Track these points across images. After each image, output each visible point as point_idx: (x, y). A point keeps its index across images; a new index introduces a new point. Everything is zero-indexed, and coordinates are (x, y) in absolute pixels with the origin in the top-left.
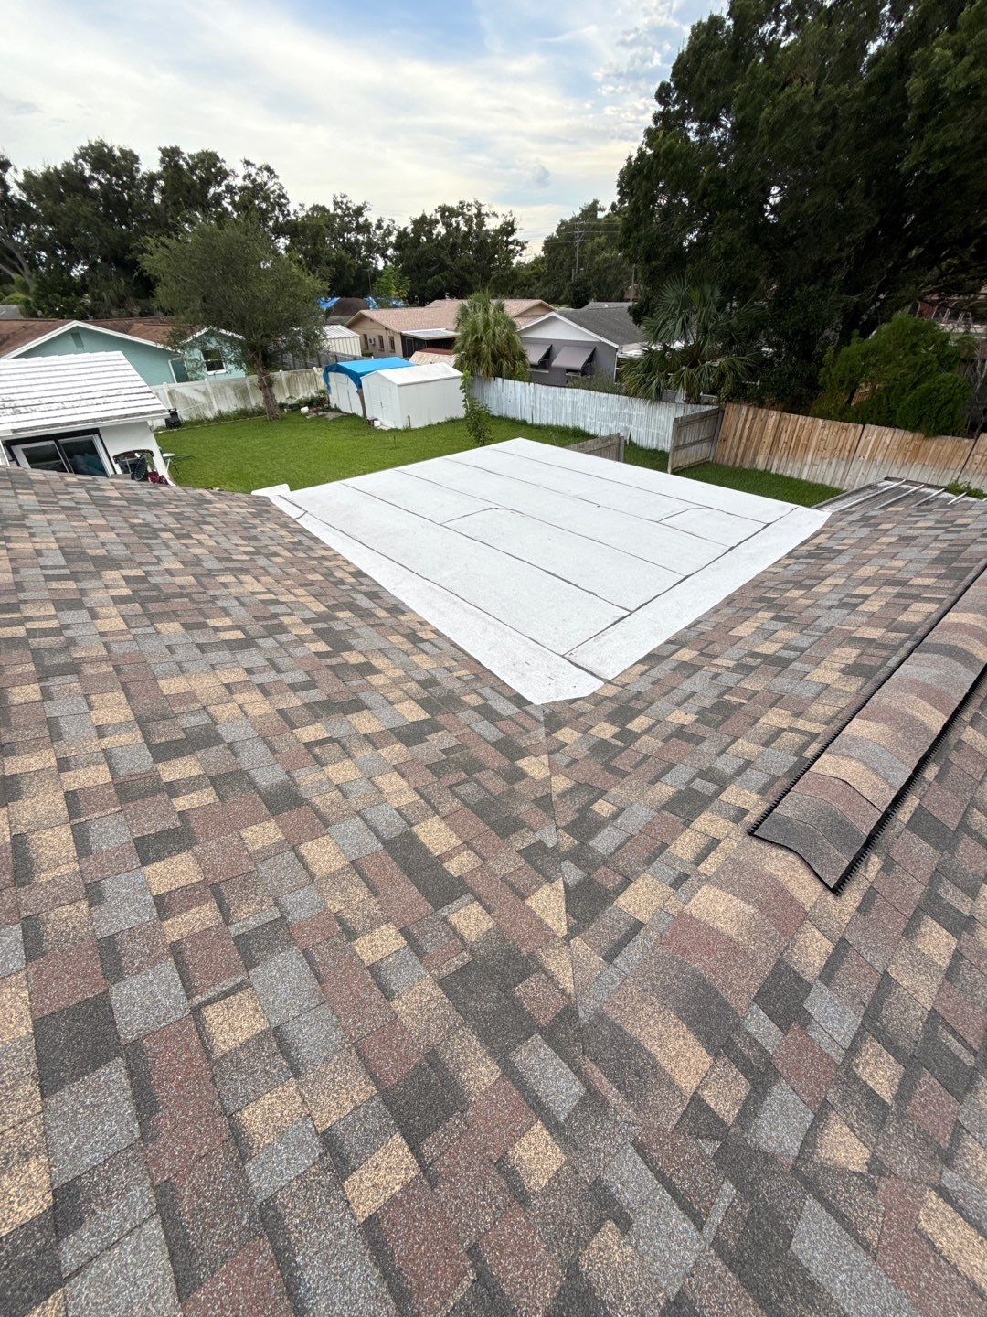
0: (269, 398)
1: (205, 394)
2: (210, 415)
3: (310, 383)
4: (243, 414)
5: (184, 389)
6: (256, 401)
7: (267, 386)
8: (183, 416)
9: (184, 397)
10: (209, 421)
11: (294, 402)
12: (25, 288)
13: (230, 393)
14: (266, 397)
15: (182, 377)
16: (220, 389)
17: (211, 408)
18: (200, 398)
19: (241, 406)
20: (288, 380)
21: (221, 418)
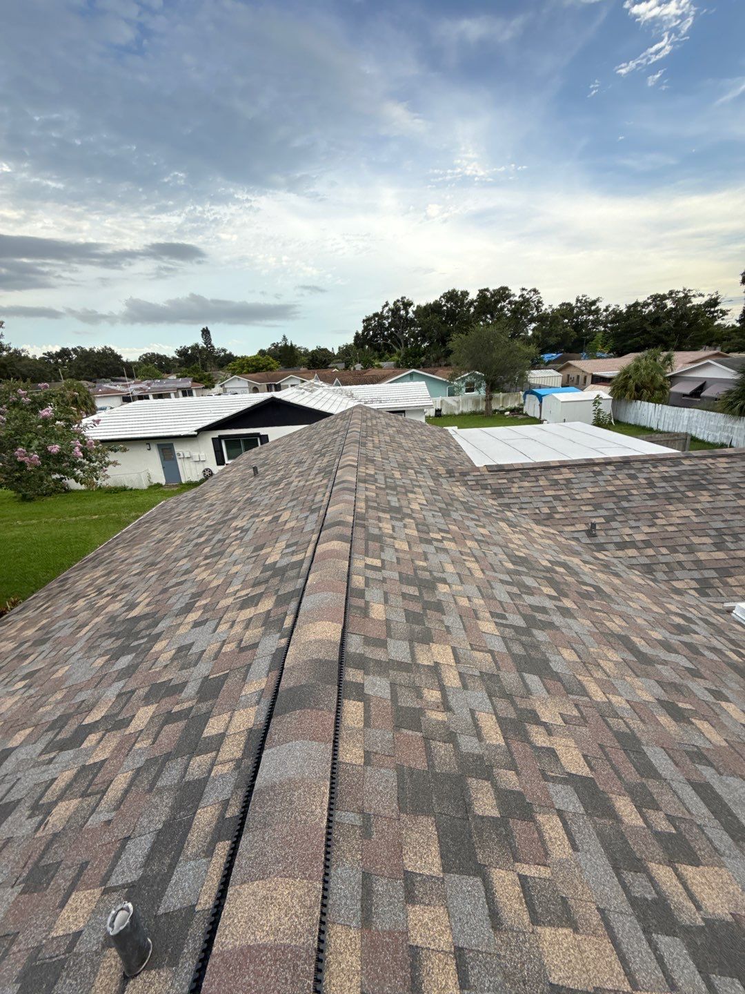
0: (488, 406)
1: (457, 402)
2: (457, 412)
3: (516, 400)
4: (474, 413)
5: (450, 400)
6: (482, 407)
7: (489, 400)
8: (444, 412)
9: (447, 403)
10: (455, 415)
11: (503, 409)
12: (399, 355)
13: (470, 402)
14: (487, 405)
15: (451, 394)
16: (465, 401)
17: (458, 409)
18: (454, 404)
19: (473, 409)
20: (504, 398)
21: (462, 414)
